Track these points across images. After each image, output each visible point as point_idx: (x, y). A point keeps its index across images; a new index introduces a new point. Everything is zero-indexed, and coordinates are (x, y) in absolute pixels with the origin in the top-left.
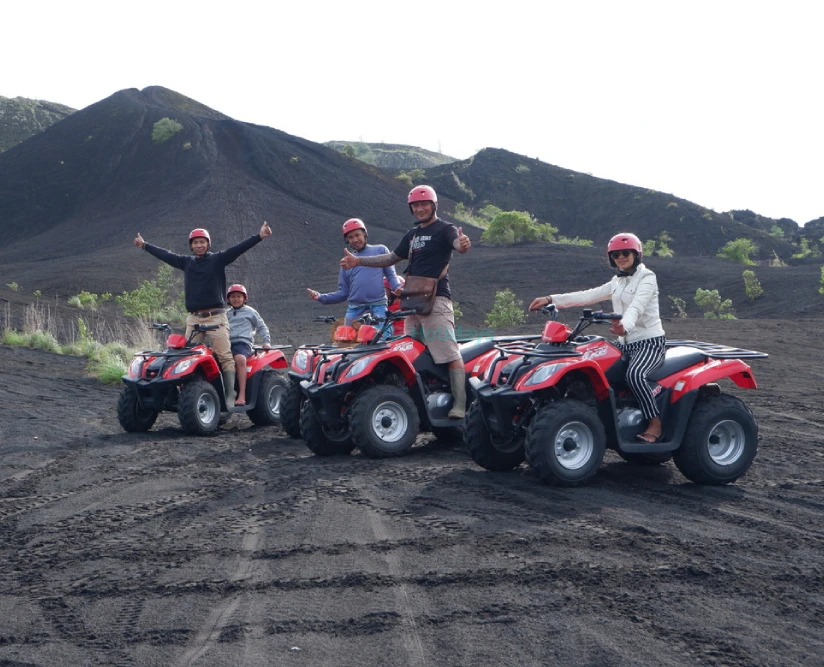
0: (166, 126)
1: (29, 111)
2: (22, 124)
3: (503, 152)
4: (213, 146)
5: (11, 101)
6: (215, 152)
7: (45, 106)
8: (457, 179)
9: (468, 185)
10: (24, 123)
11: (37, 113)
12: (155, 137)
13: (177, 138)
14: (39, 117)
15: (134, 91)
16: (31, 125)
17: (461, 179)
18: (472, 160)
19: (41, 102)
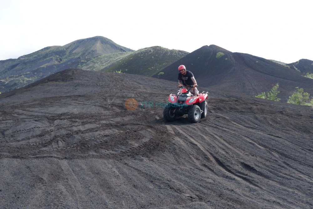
0: (220, 54)
1: (176, 53)
2: (175, 56)
3: (306, 60)
4: (233, 59)
5: (171, 50)
6: (234, 61)
7: (180, 51)
8: (295, 67)
9: (298, 69)
10: (175, 55)
11: (178, 53)
12: (217, 57)
13: (223, 57)
14: (179, 54)
15: (207, 46)
16: (177, 56)
17: (296, 68)
18: (298, 62)
19: (179, 50)
